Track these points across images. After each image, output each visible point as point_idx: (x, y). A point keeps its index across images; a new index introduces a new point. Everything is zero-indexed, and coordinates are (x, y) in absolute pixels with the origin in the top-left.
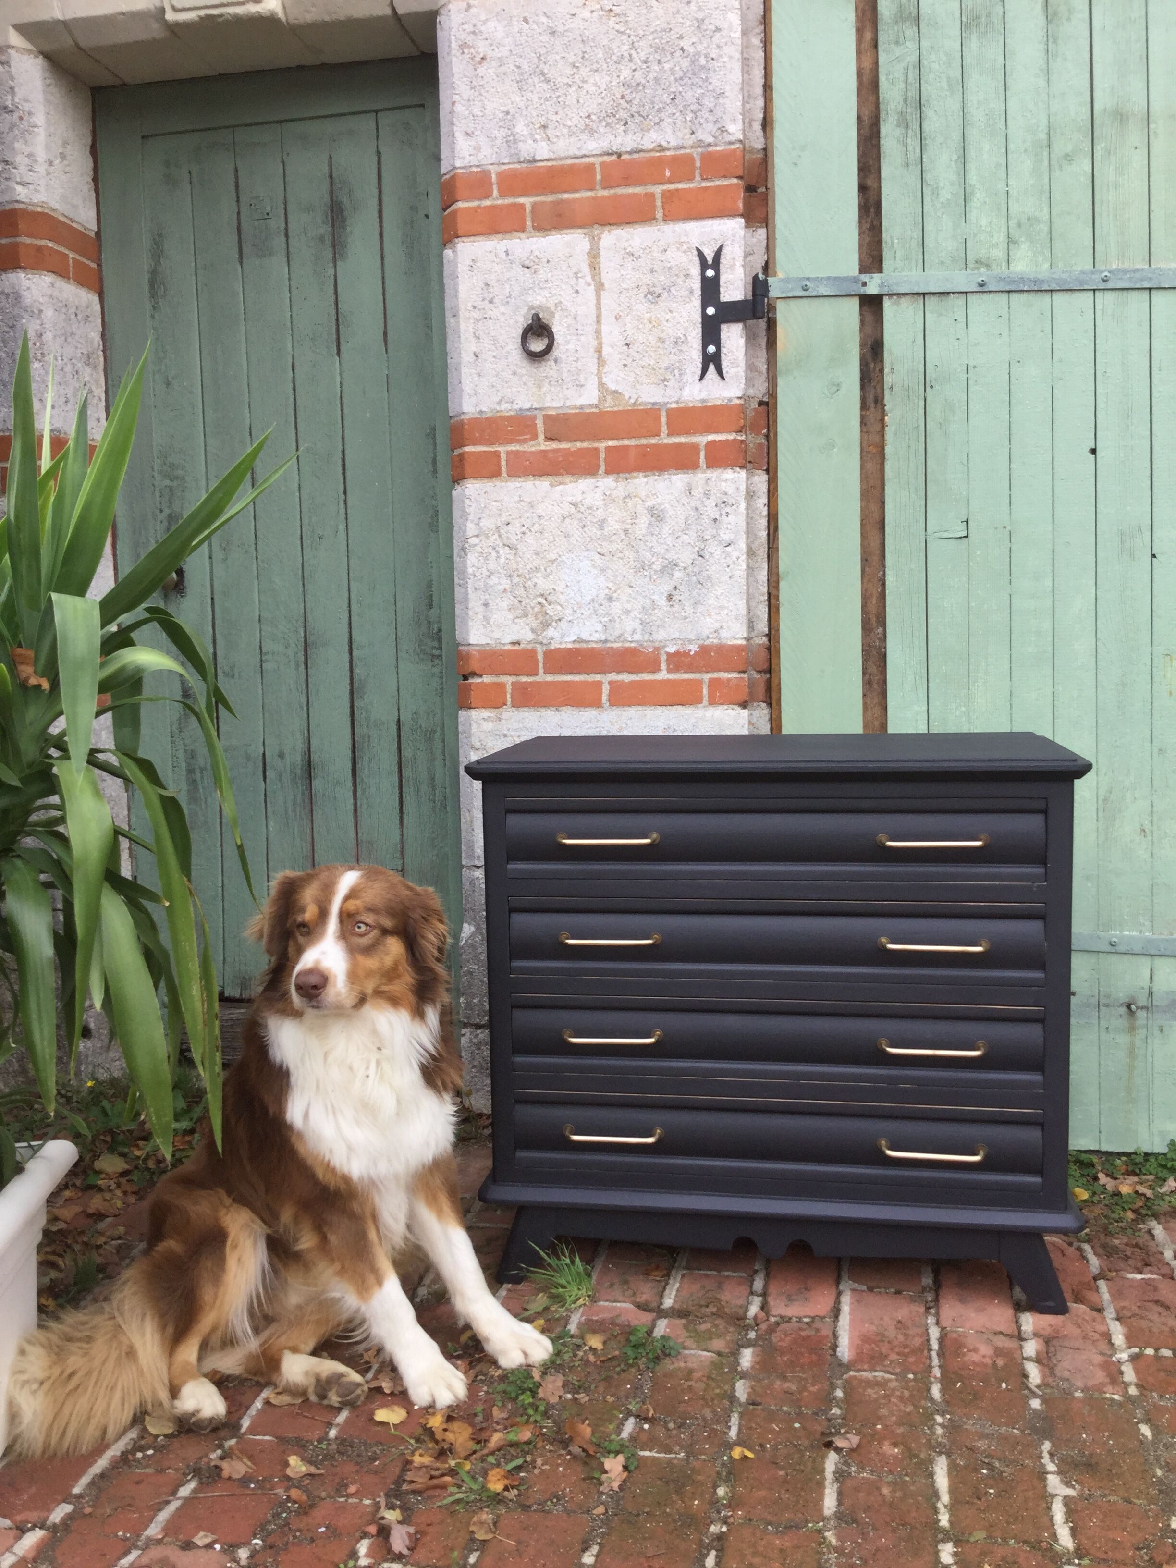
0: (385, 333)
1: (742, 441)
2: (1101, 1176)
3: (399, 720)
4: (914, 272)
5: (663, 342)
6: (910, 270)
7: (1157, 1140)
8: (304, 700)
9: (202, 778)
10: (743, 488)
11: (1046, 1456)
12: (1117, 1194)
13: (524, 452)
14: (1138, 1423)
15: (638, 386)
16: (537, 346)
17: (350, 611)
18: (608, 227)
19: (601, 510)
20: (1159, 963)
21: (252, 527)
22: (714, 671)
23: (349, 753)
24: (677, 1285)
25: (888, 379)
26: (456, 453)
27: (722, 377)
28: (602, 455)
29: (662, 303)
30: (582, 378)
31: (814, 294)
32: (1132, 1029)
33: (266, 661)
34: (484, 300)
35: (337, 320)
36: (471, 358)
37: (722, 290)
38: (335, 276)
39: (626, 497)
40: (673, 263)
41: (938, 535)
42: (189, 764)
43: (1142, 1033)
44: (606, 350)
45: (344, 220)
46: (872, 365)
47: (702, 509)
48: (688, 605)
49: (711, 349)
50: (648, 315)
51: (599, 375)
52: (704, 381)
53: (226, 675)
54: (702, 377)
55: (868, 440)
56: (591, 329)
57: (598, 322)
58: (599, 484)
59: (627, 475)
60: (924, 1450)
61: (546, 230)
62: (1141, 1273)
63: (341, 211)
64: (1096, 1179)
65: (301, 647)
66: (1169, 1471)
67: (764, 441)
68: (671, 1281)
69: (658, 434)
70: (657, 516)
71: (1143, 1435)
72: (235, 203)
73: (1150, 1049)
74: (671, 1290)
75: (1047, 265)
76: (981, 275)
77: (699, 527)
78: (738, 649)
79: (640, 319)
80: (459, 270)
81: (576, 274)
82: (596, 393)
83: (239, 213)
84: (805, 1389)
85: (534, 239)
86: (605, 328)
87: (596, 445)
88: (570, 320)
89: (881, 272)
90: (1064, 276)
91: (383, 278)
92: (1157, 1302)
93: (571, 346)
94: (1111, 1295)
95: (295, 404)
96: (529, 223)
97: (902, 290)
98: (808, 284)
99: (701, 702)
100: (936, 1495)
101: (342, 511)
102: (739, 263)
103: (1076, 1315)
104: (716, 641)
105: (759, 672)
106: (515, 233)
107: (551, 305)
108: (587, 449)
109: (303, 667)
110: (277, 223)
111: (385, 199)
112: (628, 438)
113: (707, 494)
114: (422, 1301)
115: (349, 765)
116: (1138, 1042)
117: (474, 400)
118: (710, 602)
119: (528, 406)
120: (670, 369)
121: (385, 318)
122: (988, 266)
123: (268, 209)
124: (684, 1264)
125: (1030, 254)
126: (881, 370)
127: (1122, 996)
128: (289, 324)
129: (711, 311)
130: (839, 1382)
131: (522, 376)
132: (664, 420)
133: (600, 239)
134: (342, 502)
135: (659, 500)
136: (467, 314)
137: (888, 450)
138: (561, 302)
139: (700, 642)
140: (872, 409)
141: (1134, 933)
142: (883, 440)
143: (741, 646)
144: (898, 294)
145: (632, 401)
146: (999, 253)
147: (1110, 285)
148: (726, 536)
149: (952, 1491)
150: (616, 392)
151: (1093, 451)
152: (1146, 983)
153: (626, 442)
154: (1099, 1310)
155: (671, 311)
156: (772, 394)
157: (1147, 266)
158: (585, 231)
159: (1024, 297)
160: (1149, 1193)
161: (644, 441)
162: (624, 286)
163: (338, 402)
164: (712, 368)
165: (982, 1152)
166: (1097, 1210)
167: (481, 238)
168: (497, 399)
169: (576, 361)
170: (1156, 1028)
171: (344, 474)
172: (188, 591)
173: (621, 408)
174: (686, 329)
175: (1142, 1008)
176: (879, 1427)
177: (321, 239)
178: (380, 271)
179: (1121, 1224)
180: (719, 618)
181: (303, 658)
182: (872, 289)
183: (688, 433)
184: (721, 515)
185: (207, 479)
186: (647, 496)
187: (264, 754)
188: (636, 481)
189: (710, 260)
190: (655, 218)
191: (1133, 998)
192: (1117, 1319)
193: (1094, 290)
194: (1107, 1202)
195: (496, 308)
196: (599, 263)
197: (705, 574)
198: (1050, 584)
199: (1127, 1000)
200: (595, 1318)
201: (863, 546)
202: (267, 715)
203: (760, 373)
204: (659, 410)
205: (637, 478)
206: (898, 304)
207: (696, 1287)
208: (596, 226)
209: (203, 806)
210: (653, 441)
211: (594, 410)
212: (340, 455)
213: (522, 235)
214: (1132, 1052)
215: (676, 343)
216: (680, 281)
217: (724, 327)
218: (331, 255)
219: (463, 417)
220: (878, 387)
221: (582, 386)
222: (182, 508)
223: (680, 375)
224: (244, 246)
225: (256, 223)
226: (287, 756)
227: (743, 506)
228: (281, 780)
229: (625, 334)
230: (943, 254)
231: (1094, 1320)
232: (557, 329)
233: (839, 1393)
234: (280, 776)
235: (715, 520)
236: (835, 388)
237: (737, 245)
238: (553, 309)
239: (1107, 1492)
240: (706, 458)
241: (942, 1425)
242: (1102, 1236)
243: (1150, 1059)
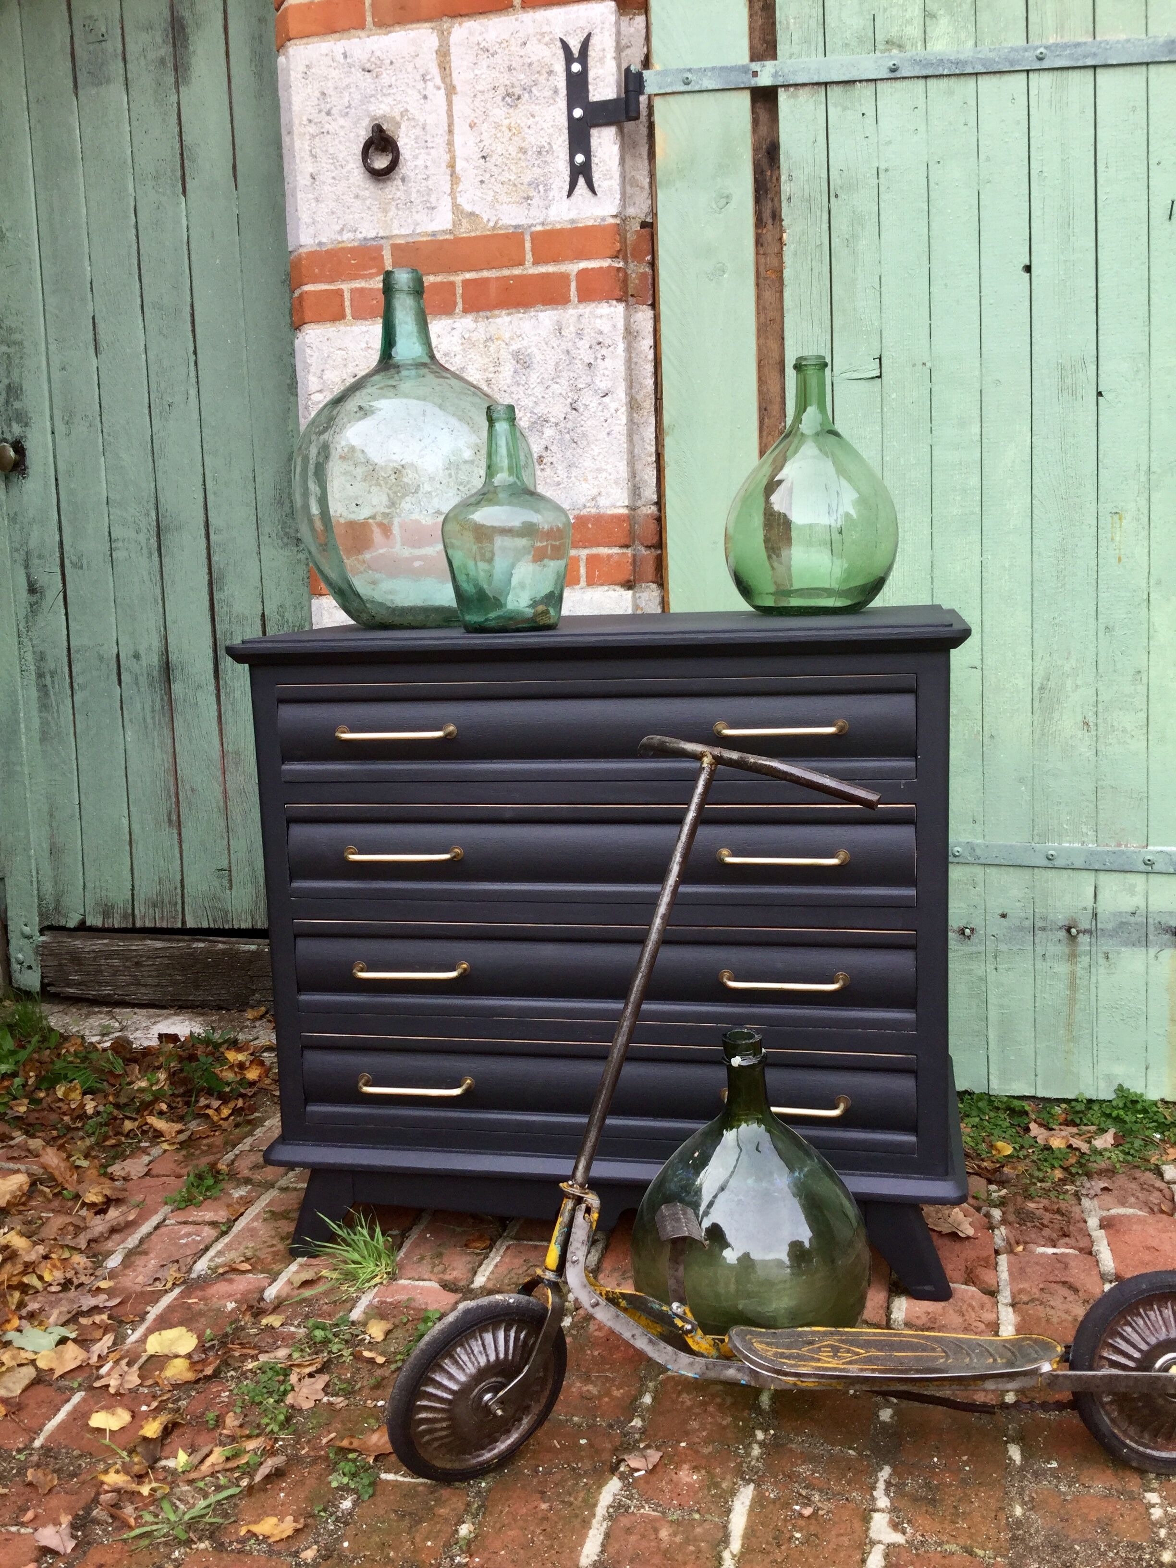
0: (234, 167)
1: (619, 269)
2: (1033, 1126)
3: (263, 615)
4: (814, 57)
5: (525, 153)
6: (809, 55)
7: (1102, 1084)
8: (158, 591)
9: (53, 682)
10: (621, 325)
11: (881, 1485)
12: (1048, 1148)
13: (370, 289)
14: (1007, 1442)
15: (497, 206)
16: (381, 162)
17: (205, 490)
18: (459, 19)
19: (459, 357)
20: (1103, 878)
21: (97, 397)
22: (591, 546)
23: (210, 651)
24: (498, 1259)
25: (786, 188)
26: (297, 293)
27: (594, 192)
28: (459, 291)
29: (524, 106)
30: (433, 199)
31: (697, 88)
32: (1073, 956)
33: (117, 549)
34: (320, 111)
35: (182, 154)
36: (308, 181)
37: (590, 87)
38: (179, 104)
39: (486, 341)
40: (534, 58)
41: (847, 375)
42: (38, 668)
43: (1084, 960)
44: (460, 165)
45: (186, 39)
46: (769, 173)
47: (574, 352)
48: (561, 468)
49: (580, 158)
50: (506, 122)
51: (453, 194)
52: (573, 198)
53: (74, 565)
54: (570, 193)
55: (766, 264)
56: (441, 140)
57: (450, 132)
58: (456, 325)
59: (488, 314)
60: (729, 1477)
61: (389, 26)
62: (1054, 1246)
63: (183, 28)
64: (1027, 1130)
65: (154, 532)
66: (1032, 1509)
67: (648, 270)
68: (492, 1255)
69: (521, 263)
70: (523, 361)
71: (1010, 1458)
72: (68, 25)
73: (1093, 979)
74: (488, 1265)
75: (971, 43)
76: (892, 58)
77: (572, 375)
78: (618, 518)
79: (497, 126)
80: (292, 78)
81: (423, 75)
82: (450, 216)
83: (72, 37)
84: (608, 1393)
85: (376, 38)
86: (458, 139)
87: (452, 278)
88: (418, 131)
89: (774, 57)
90: (991, 55)
91: (231, 103)
92: (1064, 1283)
93: (420, 162)
94: (1011, 1274)
95: (139, 253)
96: (369, 19)
97: (800, 81)
98: (690, 76)
99: (577, 582)
100: (725, 1540)
101: (193, 374)
102: (611, 53)
103: (962, 1300)
104: (593, 511)
105: (648, 547)
106: (353, 32)
107: (396, 114)
108: (442, 283)
109: (156, 554)
110: (113, 45)
111: (230, 10)
112: (488, 269)
113: (579, 334)
114: (199, 1277)
115: (210, 666)
116: (1080, 972)
117: (311, 230)
118: (586, 464)
119: (372, 234)
120: (534, 184)
121: (234, 149)
122: (900, 47)
123: (104, 30)
124: (514, 1233)
125: (950, 29)
126: (778, 179)
127: (1061, 919)
128: (130, 161)
129: (578, 113)
130: (651, 1385)
131: (365, 199)
132: (528, 245)
133: (449, 33)
134: (192, 364)
135: (525, 343)
136: (302, 130)
137: (787, 273)
138: (407, 110)
139: (576, 512)
140: (770, 226)
141: (1076, 845)
142: (781, 262)
143: (622, 515)
144: (796, 85)
145: (491, 224)
146: (914, 31)
147: (1046, 64)
148: (603, 384)
149: (750, 1534)
150: (472, 214)
151: (1028, 269)
152: (1090, 903)
153: (485, 274)
154: (992, 1293)
155: (533, 116)
156: (653, 212)
157: (1090, 39)
158: (433, 25)
159: (943, 83)
160: (1085, 1147)
161: (506, 272)
162: (479, 88)
163: (185, 247)
164: (581, 181)
165: (842, 1106)
166: (1021, 1167)
167: (315, 39)
168: (338, 228)
169: (426, 179)
170: (1101, 955)
171: (193, 331)
172: (30, 471)
173: (478, 233)
174: (550, 136)
175: (1085, 932)
176: (683, 1444)
177: (162, 61)
178: (226, 96)
179: (1044, 1185)
180: (596, 483)
181: (156, 546)
182: (764, 80)
183: (555, 260)
184: (596, 358)
185: (47, 343)
186: (512, 338)
187: (118, 655)
188: (499, 320)
189: (576, 51)
190: (512, 6)
191: (1074, 920)
192: (1013, 1305)
193: (1028, 71)
194: (1035, 1158)
195: (335, 120)
196: (449, 62)
197: (579, 430)
198: (978, 431)
199: (1066, 923)
200: (388, 1300)
201: (760, 392)
202: (118, 610)
203: (642, 188)
204: (522, 233)
205: (499, 316)
206: (794, 96)
207: (518, 1262)
208: (445, 19)
209: (55, 715)
210: (517, 271)
211: (448, 237)
212: (188, 309)
213: (360, 33)
214: (1073, 984)
215: (540, 153)
216: (542, 79)
217: (594, 132)
218: (173, 80)
219: (301, 250)
220: (776, 199)
221: (433, 208)
222: (21, 377)
223: (546, 191)
224: (78, 73)
225: (91, 48)
226: (143, 657)
227: (621, 346)
228: (137, 684)
229: (481, 145)
230: (848, 34)
231: (982, 1307)
232: (405, 143)
233: (647, 1399)
234: (137, 679)
235: (590, 365)
236: (724, 201)
237: (607, 33)
238: (398, 118)
239: (945, 1538)
240: (578, 289)
241: (762, 1444)
242: (1019, 1199)
243: (1093, 990)
